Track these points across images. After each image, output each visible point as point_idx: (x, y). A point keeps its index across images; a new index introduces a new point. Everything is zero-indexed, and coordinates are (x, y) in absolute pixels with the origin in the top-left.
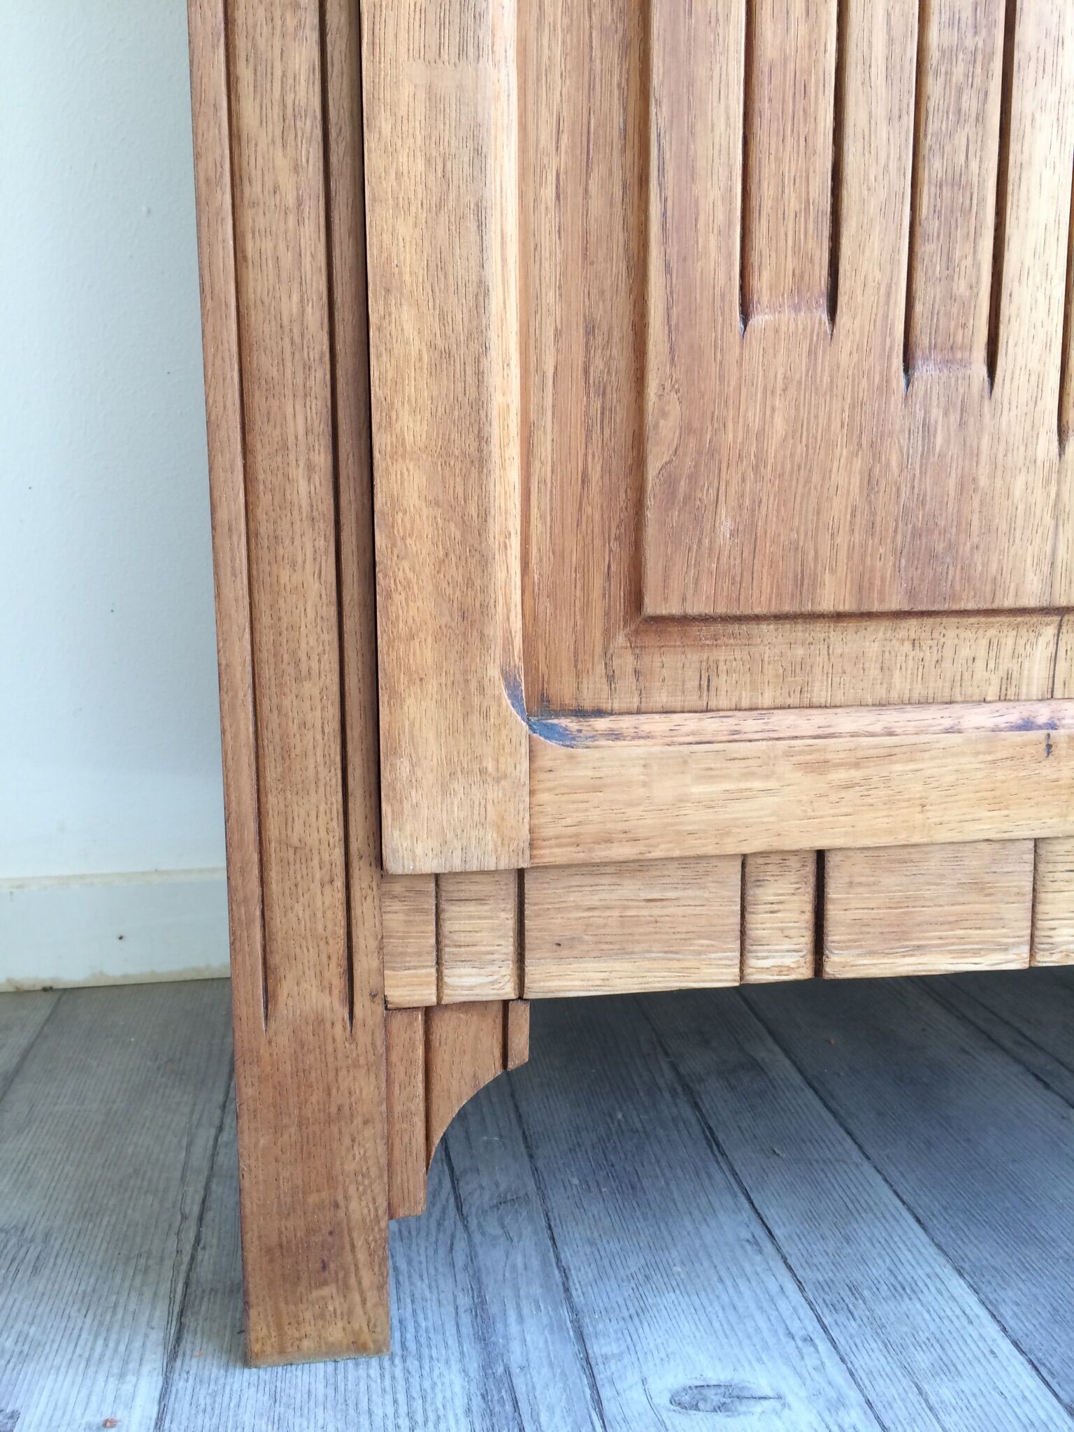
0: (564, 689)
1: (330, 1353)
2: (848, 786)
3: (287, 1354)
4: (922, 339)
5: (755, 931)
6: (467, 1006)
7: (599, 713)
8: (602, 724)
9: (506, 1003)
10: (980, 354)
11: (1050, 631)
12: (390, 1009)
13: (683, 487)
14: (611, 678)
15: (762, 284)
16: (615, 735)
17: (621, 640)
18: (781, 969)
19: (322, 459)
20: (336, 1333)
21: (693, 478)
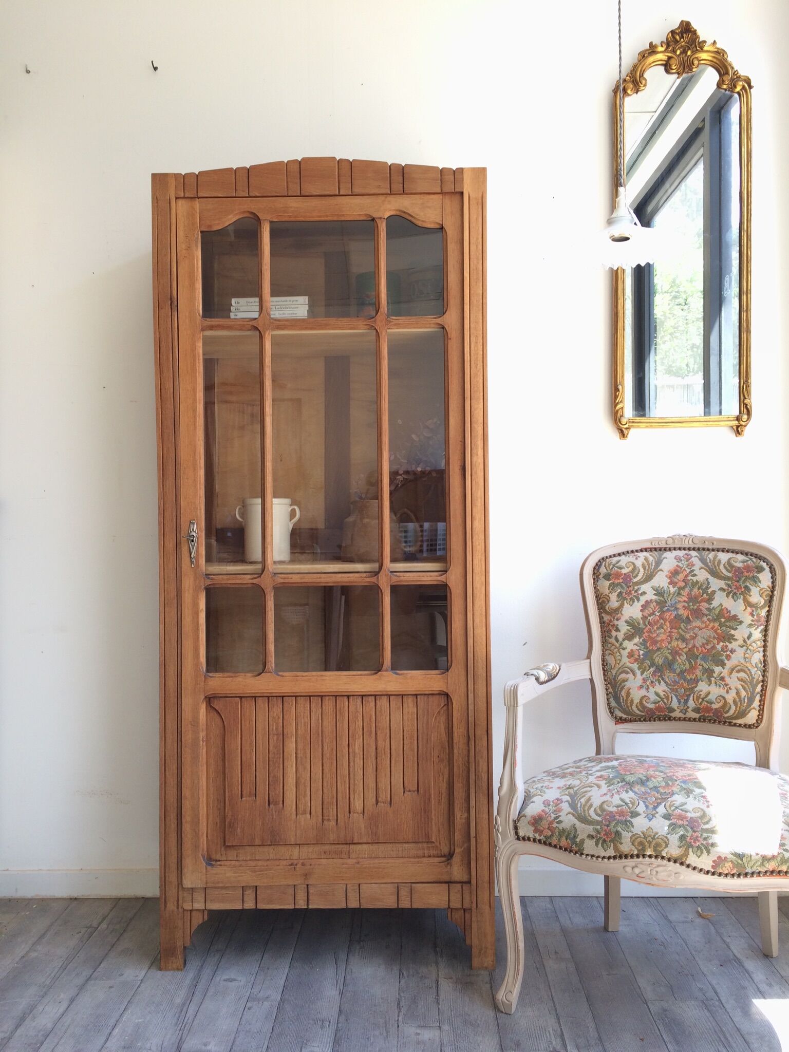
0: (214, 857)
1: (173, 969)
2: (259, 875)
3: (166, 969)
4: (271, 800)
5: (245, 900)
6: (197, 910)
7: (219, 861)
8: (219, 863)
9: (203, 910)
10: (281, 802)
11: (298, 847)
12: (184, 910)
13: (232, 825)
14: (221, 855)
15: (244, 793)
16: (221, 865)
17: (223, 849)
18: (250, 906)
19: (176, 822)
20: (175, 966)
21: (233, 823)
